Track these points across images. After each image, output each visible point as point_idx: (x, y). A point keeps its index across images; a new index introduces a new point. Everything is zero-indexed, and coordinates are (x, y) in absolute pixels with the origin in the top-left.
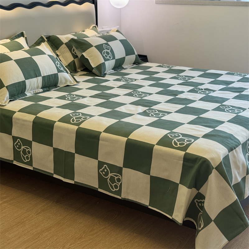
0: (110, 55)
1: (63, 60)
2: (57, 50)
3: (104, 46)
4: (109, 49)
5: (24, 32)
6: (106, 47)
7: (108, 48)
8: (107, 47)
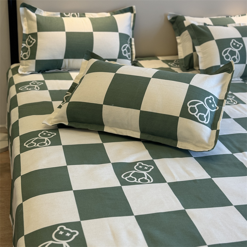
0: (236, 57)
1: (182, 50)
2: (179, 35)
3: (232, 42)
4: (237, 48)
5: (134, 7)
6: (234, 44)
7: (238, 46)
8: (237, 44)
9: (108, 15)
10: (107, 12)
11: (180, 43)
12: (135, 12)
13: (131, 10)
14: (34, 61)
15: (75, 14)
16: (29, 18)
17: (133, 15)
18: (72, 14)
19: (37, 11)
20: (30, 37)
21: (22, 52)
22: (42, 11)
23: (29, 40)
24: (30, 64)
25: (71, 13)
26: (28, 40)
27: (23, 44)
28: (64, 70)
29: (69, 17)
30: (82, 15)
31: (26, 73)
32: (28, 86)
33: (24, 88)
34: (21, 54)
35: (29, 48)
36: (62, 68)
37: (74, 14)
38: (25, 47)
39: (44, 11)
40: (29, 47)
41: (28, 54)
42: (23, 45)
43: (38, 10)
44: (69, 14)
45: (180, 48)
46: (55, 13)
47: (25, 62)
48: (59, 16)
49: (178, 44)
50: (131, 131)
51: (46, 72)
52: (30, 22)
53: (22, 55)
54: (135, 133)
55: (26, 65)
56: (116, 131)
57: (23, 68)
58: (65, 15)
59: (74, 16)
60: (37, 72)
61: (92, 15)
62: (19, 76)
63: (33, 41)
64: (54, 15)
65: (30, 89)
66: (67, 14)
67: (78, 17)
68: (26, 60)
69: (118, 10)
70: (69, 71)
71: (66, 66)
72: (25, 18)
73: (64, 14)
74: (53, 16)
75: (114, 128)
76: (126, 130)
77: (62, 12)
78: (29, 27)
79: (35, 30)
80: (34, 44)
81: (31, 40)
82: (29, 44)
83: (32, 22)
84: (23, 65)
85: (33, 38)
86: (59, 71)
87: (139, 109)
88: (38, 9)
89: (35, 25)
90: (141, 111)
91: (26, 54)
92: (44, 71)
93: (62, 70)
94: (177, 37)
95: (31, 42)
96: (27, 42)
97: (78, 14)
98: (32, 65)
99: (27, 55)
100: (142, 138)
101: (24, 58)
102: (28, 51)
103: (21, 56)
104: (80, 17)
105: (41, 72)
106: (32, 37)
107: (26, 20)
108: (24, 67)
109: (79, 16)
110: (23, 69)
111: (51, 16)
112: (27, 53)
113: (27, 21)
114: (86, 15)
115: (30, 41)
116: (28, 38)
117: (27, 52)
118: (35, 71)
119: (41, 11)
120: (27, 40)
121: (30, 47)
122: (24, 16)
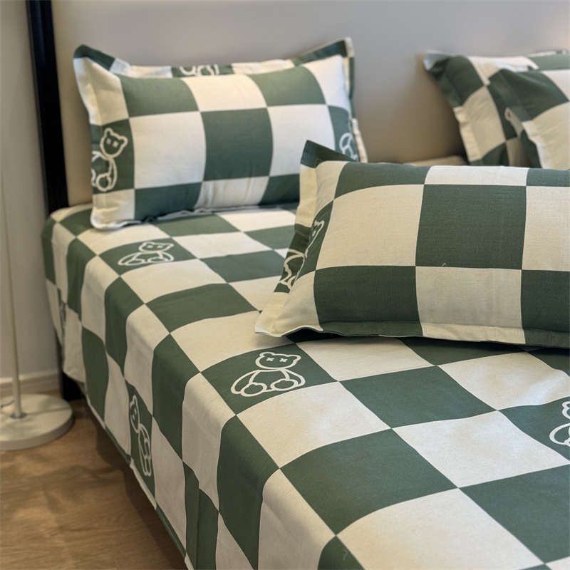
1: (473, 139)
5: (349, 41)
9: (288, 65)
10: (285, 58)
11: (465, 124)
12: (351, 54)
13: (340, 49)
14: (131, 192)
15: (209, 68)
16: (100, 84)
17: (346, 62)
18: (200, 67)
19: (114, 65)
20: (108, 133)
21: (93, 172)
22: (127, 65)
23: (109, 141)
24: (120, 202)
25: (197, 67)
26: (106, 140)
27: (94, 153)
28: (202, 212)
29: (193, 76)
30: (227, 70)
31: (112, 225)
32: (139, 254)
33: (131, 261)
34: (93, 179)
35: (112, 161)
36: (196, 206)
37: (205, 69)
38: (100, 159)
39: (132, 64)
40: (110, 158)
41: (112, 176)
42: (93, 156)
43: (118, 63)
44: (194, 69)
45: (467, 134)
46: (159, 69)
47: (107, 197)
48: (170, 75)
49: (461, 126)
50: (497, 328)
51: (160, 218)
52: (104, 93)
53: (95, 182)
54: (508, 331)
55: (109, 206)
56: (455, 332)
57: (104, 214)
58: (184, 72)
59: (205, 73)
60: (139, 222)
61: (250, 68)
62: (99, 235)
63: (121, 142)
64: (157, 73)
65: (149, 261)
66: (189, 69)
67: (215, 74)
68: (108, 192)
69: (310, 51)
70: (213, 212)
71: (206, 201)
72: (89, 86)
73: (180, 71)
74: (154, 77)
75: (449, 325)
76: (482, 327)
77: (175, 66)
78: (103, 107)
79: (123, 114)
80: (125, 149)
81: (114, 139)
82: (110, 150)
83: (111, 94)
84: (100, 207)
85: (120, 135)
86: (190, 214)
87: (519, 266)
88: (117, 60)
89: (120, 100)
90: (524, 272)
91: (106, 178)
92: (155, 217)
93: (196, 212)
94: (457, 110)
95: (116, 144)
96: (102, 146)
97: (216, 67)
98: (125, 203)
99: (109, 179)
100: (533, 343)
101: (100, 188)
102: (110, 168)
103: (93, 184)
104: (222, 73)
105: (148, 219)
106: (115, 131)
107: (92, 91)
108: (105, 210)
109: (217, 71)
110: (103, 217)
111: (149, 77)
112: (107, 175)
113: (96, 92)
114: (235, 69)
115: (112, 142)
116: (105, 136)
117: (107, 171)
118: (135, 219)
119: (124, 66)
120: (103, 140)
121: (116, 159)
122: (85, 81)
